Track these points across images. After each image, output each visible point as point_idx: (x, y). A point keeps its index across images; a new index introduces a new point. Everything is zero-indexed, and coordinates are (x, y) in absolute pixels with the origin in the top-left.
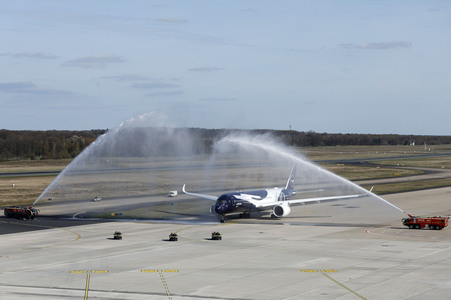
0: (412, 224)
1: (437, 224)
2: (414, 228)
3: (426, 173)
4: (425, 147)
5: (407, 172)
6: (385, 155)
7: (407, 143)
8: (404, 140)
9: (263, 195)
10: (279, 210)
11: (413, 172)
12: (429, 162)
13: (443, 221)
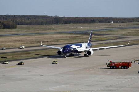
0: (112, 66)
1: (125, 66)
2: (113, 68)
3: (120, 38)
4: (119, 24)
5: (109, 38)
6: (97, 28)
7: (109, 22)
8: (108, 20)
9: (81, 46)
10: (89, 52)
11: (112, 38)
12: (121, 32)
13: (128, 64)
